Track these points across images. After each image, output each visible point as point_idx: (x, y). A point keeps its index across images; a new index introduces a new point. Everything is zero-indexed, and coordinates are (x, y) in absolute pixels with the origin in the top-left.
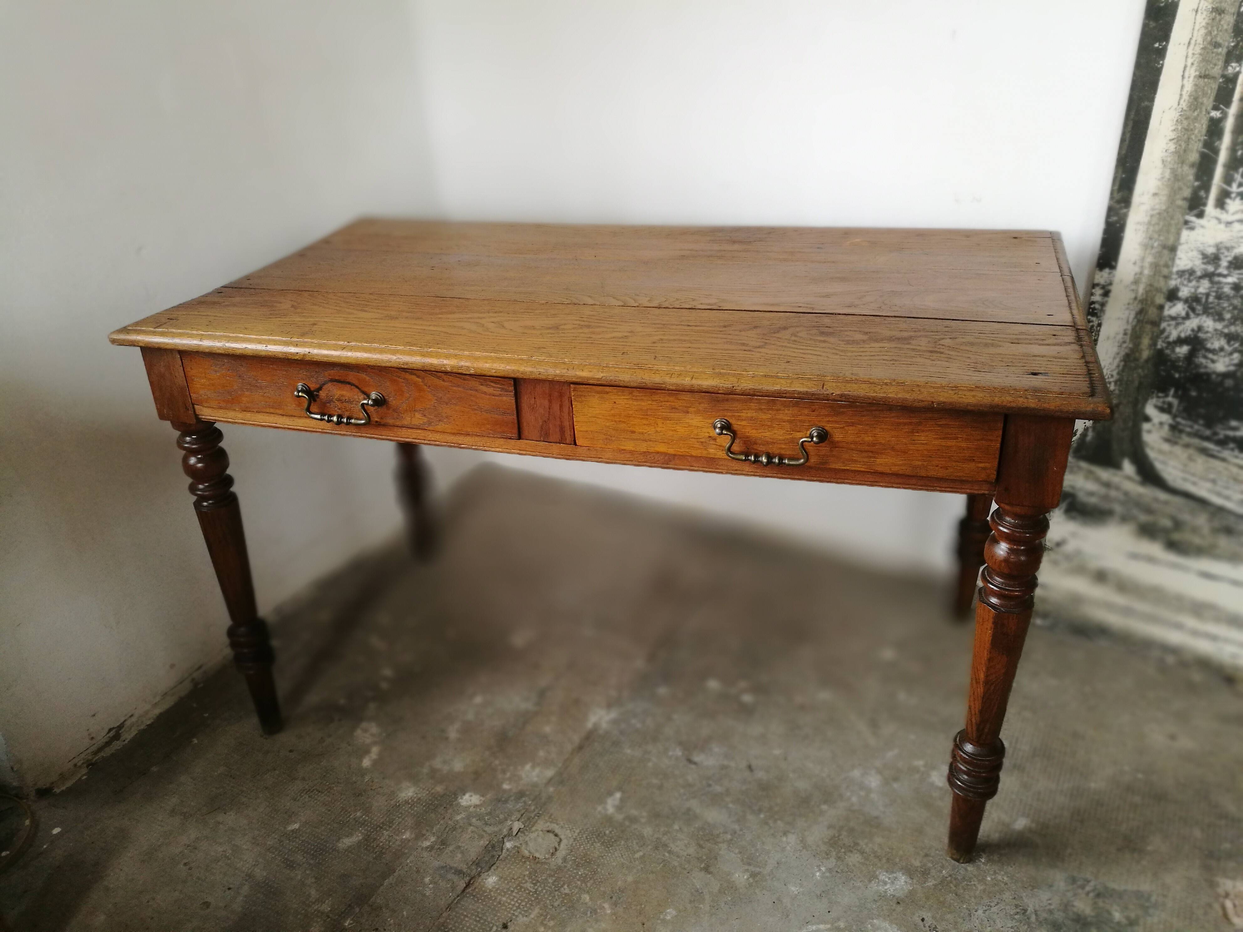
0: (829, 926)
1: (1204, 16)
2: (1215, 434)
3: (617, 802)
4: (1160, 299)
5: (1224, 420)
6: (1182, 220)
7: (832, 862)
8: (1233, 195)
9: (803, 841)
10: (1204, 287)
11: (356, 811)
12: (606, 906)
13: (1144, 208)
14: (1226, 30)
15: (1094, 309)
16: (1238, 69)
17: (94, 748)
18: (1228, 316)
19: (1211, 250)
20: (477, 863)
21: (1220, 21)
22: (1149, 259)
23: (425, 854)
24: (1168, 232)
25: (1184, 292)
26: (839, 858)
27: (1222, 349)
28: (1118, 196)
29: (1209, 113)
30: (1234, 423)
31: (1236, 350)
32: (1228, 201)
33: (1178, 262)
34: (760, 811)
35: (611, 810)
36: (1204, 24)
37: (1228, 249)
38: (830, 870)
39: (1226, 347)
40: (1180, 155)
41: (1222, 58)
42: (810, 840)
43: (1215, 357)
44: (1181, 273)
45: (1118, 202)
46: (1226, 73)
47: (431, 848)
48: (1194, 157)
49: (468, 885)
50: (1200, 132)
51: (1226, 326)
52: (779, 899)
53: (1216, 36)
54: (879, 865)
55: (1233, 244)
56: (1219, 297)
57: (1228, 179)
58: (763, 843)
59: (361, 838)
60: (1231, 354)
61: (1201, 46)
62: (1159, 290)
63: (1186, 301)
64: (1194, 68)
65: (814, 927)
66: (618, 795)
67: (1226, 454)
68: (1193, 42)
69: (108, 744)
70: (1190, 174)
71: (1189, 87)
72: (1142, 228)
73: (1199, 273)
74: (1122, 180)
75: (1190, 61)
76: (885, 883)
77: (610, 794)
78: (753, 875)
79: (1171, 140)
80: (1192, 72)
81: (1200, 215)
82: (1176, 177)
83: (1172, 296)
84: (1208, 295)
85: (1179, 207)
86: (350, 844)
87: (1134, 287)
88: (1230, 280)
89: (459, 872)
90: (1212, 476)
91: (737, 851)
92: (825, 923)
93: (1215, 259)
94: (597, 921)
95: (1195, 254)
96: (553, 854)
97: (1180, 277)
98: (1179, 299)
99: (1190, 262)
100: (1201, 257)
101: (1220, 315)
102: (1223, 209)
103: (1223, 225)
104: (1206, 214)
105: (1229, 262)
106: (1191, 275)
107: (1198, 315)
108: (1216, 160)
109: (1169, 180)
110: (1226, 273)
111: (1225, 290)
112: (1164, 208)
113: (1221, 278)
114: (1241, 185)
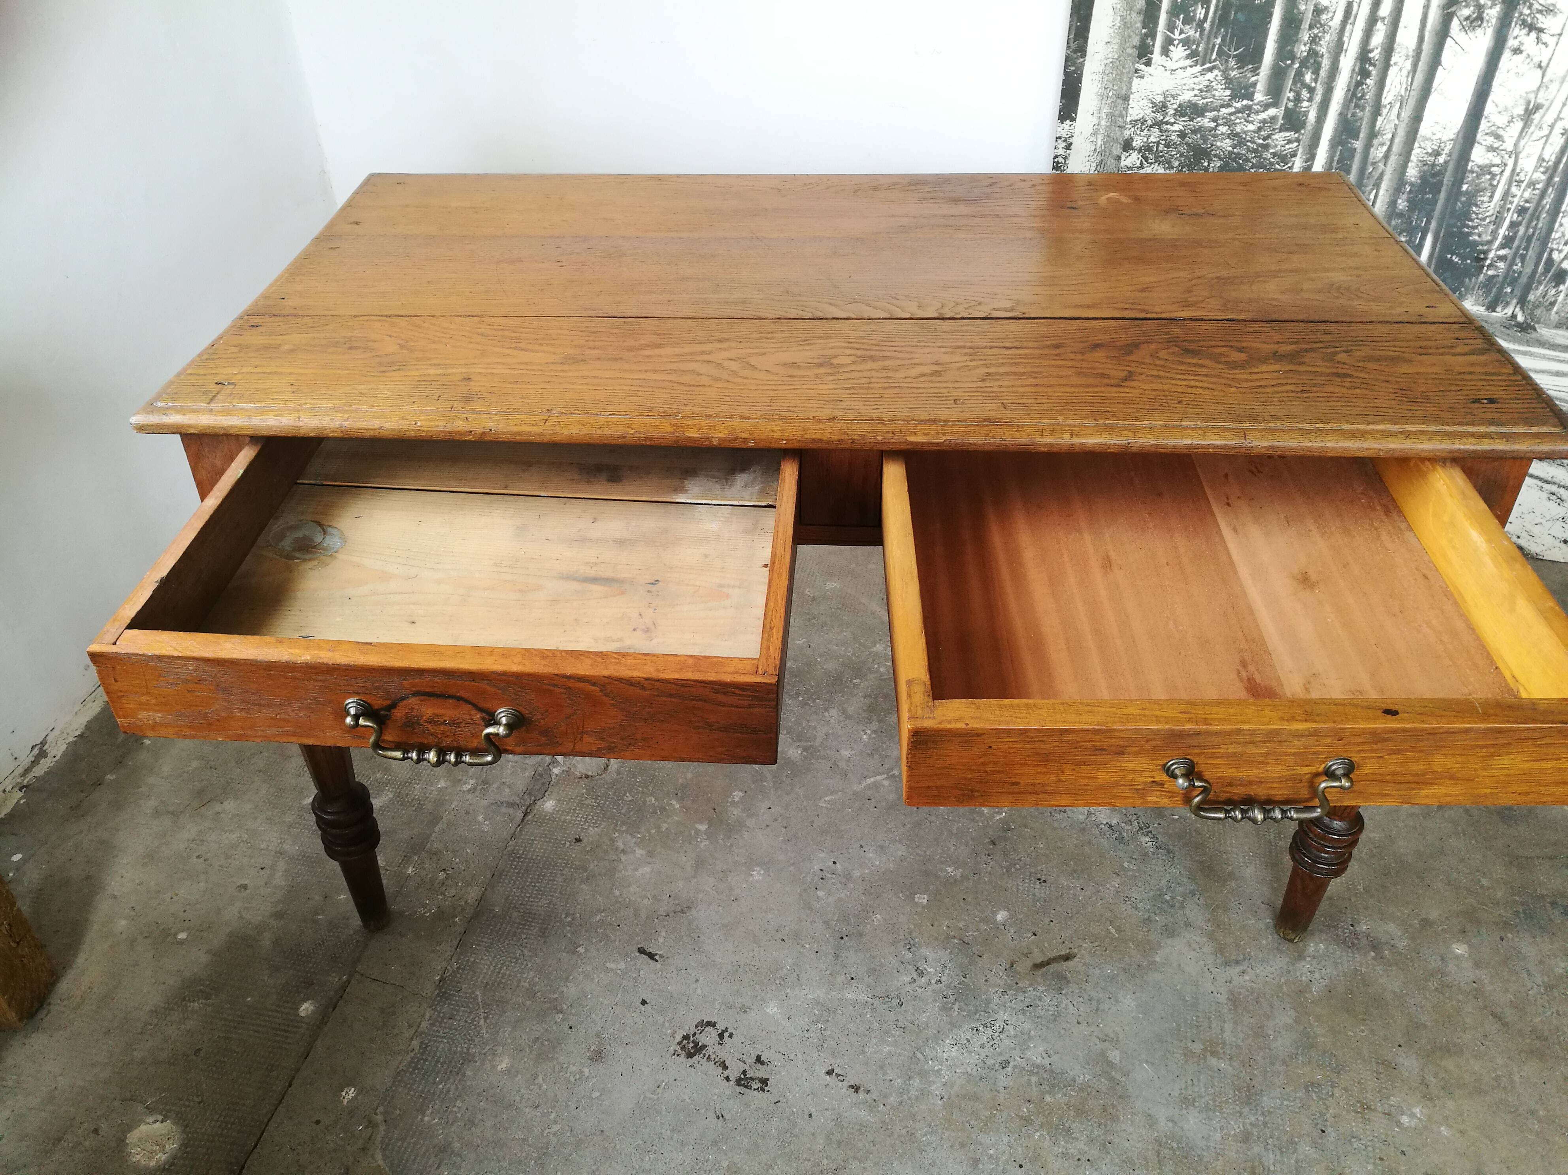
0: (885, 776)
4: (1117, 150)
6: (1132, 69)
7: (875, 725)
8: (1176, 42)
9: (844, 712)
10: (1155, 135)
11: (374, 773)
12: (674, 802)
13: (1100, 56)
15: (1058, 163)
17: (20, 770)
18: (1176, 164)
19: (1160, 98)
20: (529, 792)
22: (1106, 110)
23: (469, 796)
24: (1121, 80)
25: (1137, 142)
26: (880, 721)
28: (1073, 46)
32: (1171, 48)
33: (1130, 111)
34: (798, 695)
37: (1173, 97)
38: (874, 732)
42: (851, 710)
44: (1134, 123)
45: (1075, 51)
47: (473, 790)
49: (526, 814)
52: (835, 763)
55: (1178, 92)
56: (1167, 146)
57: (1171, 27)
58: (808, 721)
59: (391, 796)
62: (1116, 141)
63: (1140, 151)
65: (872, 780)
69: (35, 763)
70: (1137, 20)
72: (1098, 77)
73: (1149, 122)
74: (1077, 28)
78: (805, 749)
81: (1148, 64)
82: (1126, 24)
83: (1127, 146)
84: (1158, 143)
85: (1130, 55)
86: (381, 804)
87: (1092, 139)
88: (1176, 127)
89: (511, 805)
92: (881, 774)
93: (1162, 107)
94: (668, 816)
95: (1145, 102)
97: (1134, 127)
98: (1133, 149)
99: (1141, 111)
100: (1151, 105)
101: (1169, 163)
102: (1167, 56)
103: (1168, 72)
104: (1153, 61)
105: (1175, 110)
106: (1143, 124)
107: (1151, 163)
108: (1159, 8)
109: (1119, 27)
110: (1172, 120)
111: (1173, 138)
112: (1116, 57)
113: (1169, 126)
114: (1181, 32)
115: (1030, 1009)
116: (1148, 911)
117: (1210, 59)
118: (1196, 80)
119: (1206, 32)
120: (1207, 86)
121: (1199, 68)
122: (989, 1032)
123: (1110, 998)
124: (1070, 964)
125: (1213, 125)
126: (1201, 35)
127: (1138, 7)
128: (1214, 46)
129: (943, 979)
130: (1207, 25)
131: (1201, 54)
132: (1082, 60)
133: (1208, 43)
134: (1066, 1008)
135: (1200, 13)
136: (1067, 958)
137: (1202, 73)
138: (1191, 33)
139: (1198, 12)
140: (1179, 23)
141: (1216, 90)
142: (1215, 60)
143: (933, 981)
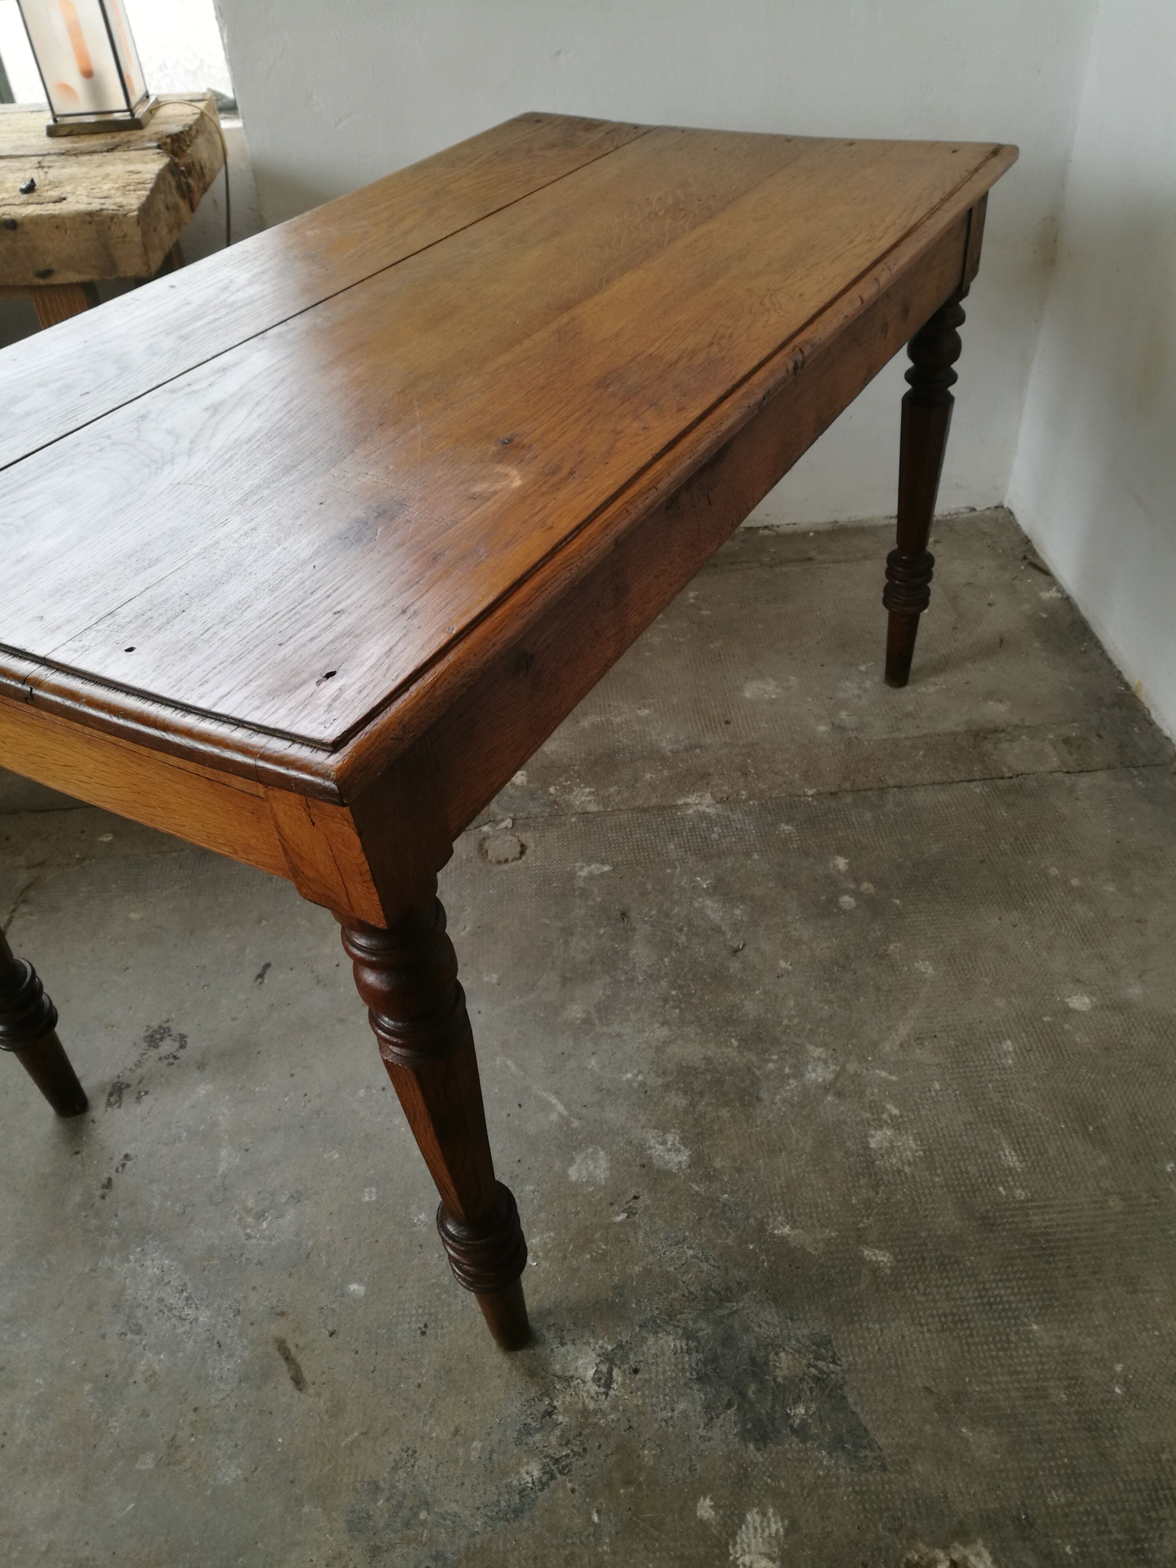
0: (566, 1113)
3: (596, 872)
9: (667, 1043)
26: (667, 1086)
34: (680, 988)
35: (584, 873)
38: (643, 1084)
52: (570, 1056)
54: (686, 1128)
58: (636, 1010)
65: (554, 1101)
66: (606, 868)
76: (664, 1143)
77: (603, 863)
78: (586, 1021)
91: (608, 993)
92: (568, 1108)
96: (499, 862)
115: (216, 1347)
116: (393, 1487)
122: (181, 1303)
123: (236, 1445)
124: (289, 1385)
129: (253, 1241)
134: (218, 1390)
136: (298, 1382)
143: (248, 1231)
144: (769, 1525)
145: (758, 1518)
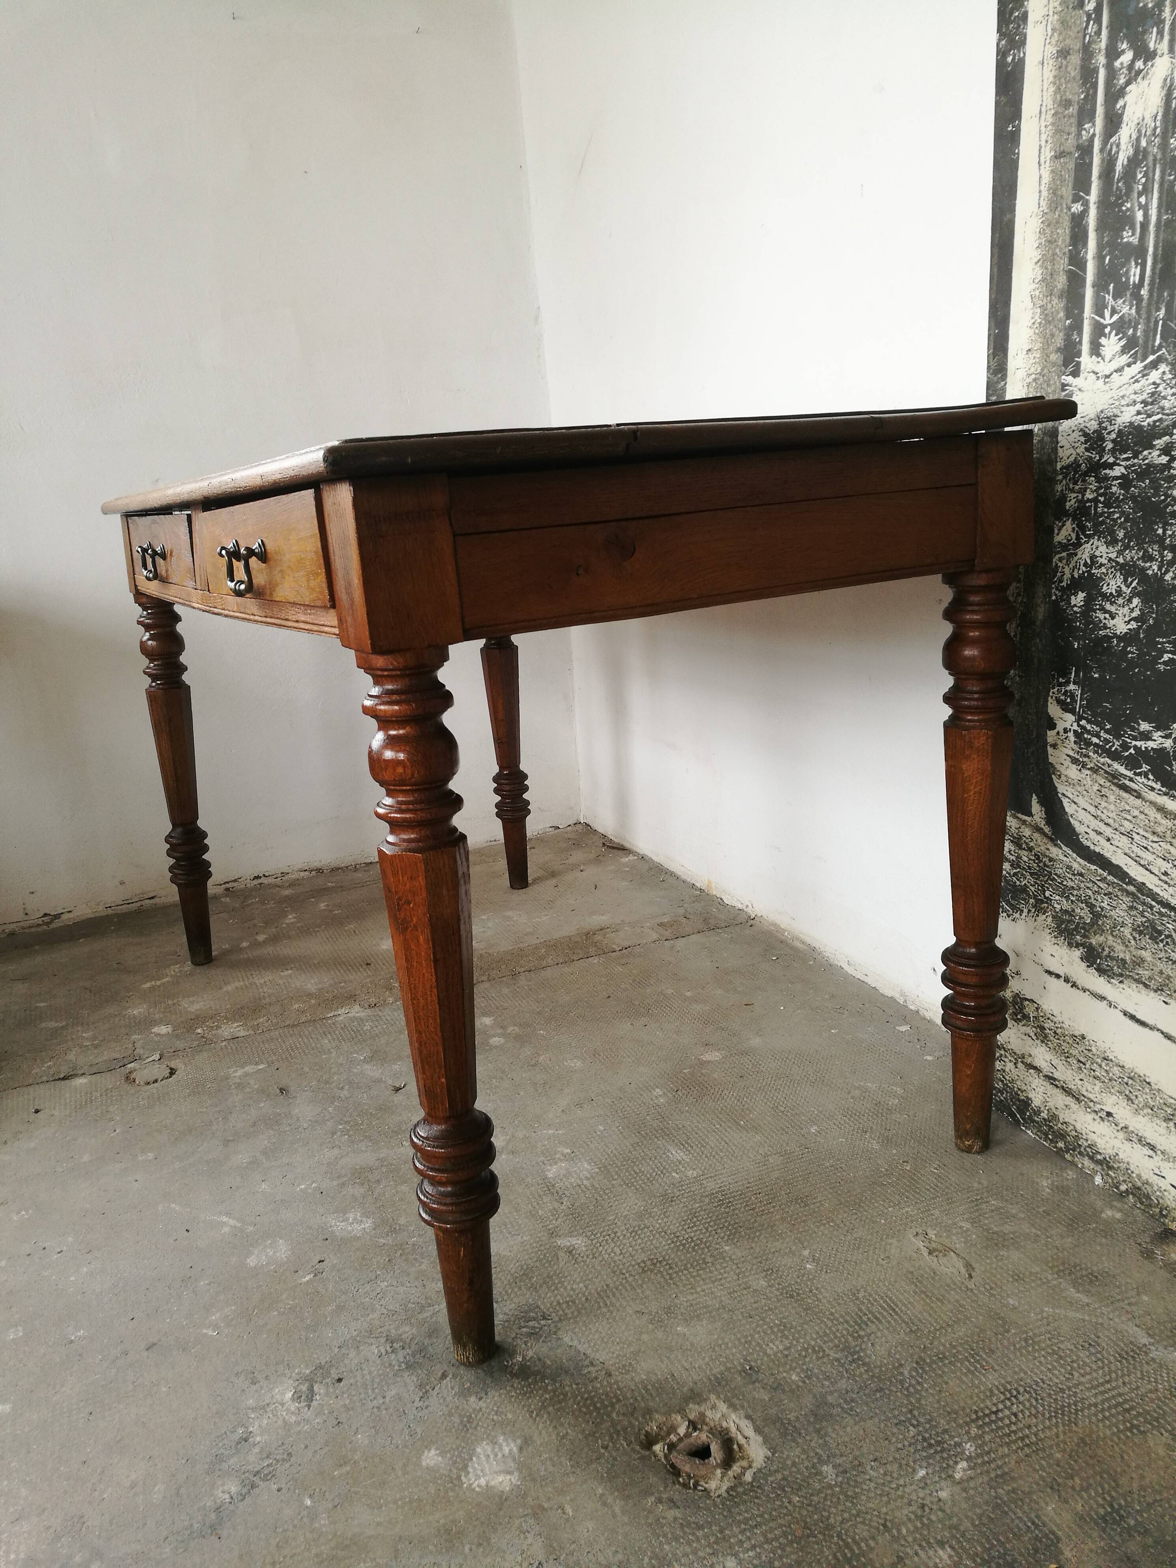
1: (1050, 67)
2: (1125, 746)
3: (251, 1071)
4: (1048, 518)
5: (1131, 721)
6: (1058, 385)
7: (332, 1184)
8: (1107, 330)
9: (339, 1158)
10: (1091, 488)
11: (88, 1009)
12: (118, 1131)
13: (1021, 374)
14: (1074, 78)
16: (1092, 131)
17: (27, 924)
18: (1121, 534)
19: (1093, 426)
21: (1067, 67)
25: (1071, 502)
26: (341, 1184)
27: (1119, 593)
28: (994, 365)
29: (1069, 209)
30: (1144, 726)
31: (1135, 594)
32: (1103, 341)
33: (1060, 452)
34: (347, 1123)
35: (238, 1074)
36: (1051, 79)
37: (1111, 420)
38: (318, 1189)
39: (1124, 588)
40: (1047, 281)
41: (1074, 120)
42: (345, 1161)
43: (1113, 609)
44: (1066, 471)
45: (997, 372)
46: (1081, 141)
48: (1062, 281)
50: (1064, 240)
51: (1120, 553)
52: (239, 1187)
53: (1065, 92)
54: (367, 1205)
55: (1116, 411)
57: (1099, 308)
58: (304, 1146)
59: (61, 1025)
60: (1130, 600)
61: (1053, 112)
63: (1074, 516)
64: (1048, 148)
66: (261, 1067)
67: (1140, 783)
68: (1044, 109)
69: (38, 924)
70: (1059, 308)
71: (1047, 177)
73: (1084, 467)
74: (996, 336)
75: (1044, 137)
76: (345, 1220)
77: (258, 1063)
78: (253, 1162)
79: (1036, 263)
80: (1048, 154)
81: (1077, 371)
82: (1047, 318)
83: (1060, 509)
84: (1095, 501)
85: (1054, 364)
88: (1118, 471)
90: (1128, 826)
91: (274, 1141)
93: (1097, 441)
95: (1077, 434)
96: (148, 1084)
97: (1065, 478)
98: (1066, 514)
99: (1072, 451)
100: (1083, 439)
101: (1112, 533)
102: (1098, 355)
103: (1101, 381)
104: (1082, 368)
105: (1113, 441)
106: (1076, 472)
107: (1089, 537)
108: (1084, 280)
109: (1040, 323)
110: (1111, 460)
111: (1114, 489)
112: (1039, 371)
113: (1107, 471)
114: (1114, 312)
117: (1153, 346)
118: (1137, 386)
119: (1144, 304)
120: (1153, 394)
121: (1139, 366)
125: (1164, 459)
126: (1138, 311)
127: (1060, 286)
128: (1156, 322)
130: (1144, 292)
131: (1141, 341)
132: (1003, 383)
133: (1148, 319)
135: (1134, 274)
137: (1144, 373)
138: (1125, 310)
139: (1132, 273)
140: (1109, 298)
141: (1164, 398)
142: (1160, 347)
144: (501, 1449)
145: (489, 1449)
